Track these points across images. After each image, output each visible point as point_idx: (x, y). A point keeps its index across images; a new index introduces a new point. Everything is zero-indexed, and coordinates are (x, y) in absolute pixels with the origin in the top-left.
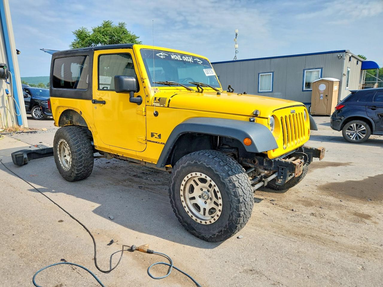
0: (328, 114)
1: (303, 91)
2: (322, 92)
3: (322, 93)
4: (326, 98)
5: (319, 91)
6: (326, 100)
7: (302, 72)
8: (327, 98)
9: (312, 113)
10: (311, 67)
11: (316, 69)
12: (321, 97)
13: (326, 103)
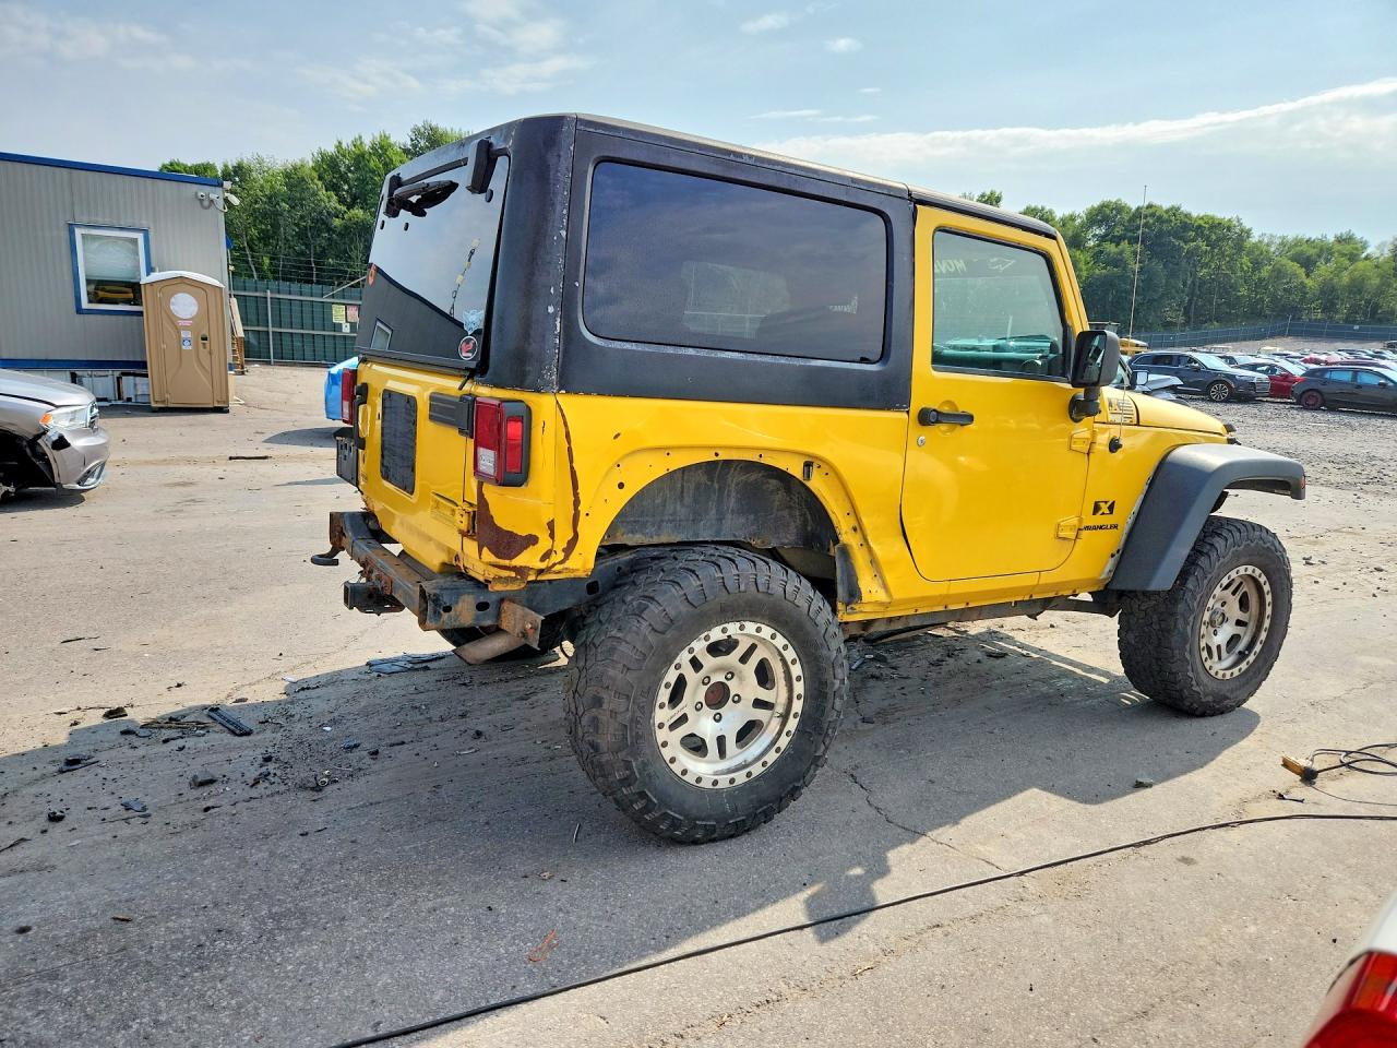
0: (218, 402)
1: (79, 310)
2: (187, 323)
3: (186, 328)
4: (205, 348)
5: (172, 319)
6: (203, 353)
7: (65, 234)
8: (208, 345)
9: (157, 402)
10: (100, 221)
11: (121, 229)
12: (187, 343)
13: (206, 364)
